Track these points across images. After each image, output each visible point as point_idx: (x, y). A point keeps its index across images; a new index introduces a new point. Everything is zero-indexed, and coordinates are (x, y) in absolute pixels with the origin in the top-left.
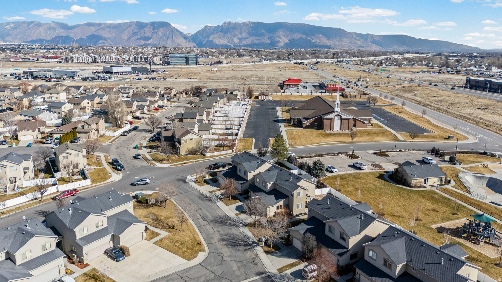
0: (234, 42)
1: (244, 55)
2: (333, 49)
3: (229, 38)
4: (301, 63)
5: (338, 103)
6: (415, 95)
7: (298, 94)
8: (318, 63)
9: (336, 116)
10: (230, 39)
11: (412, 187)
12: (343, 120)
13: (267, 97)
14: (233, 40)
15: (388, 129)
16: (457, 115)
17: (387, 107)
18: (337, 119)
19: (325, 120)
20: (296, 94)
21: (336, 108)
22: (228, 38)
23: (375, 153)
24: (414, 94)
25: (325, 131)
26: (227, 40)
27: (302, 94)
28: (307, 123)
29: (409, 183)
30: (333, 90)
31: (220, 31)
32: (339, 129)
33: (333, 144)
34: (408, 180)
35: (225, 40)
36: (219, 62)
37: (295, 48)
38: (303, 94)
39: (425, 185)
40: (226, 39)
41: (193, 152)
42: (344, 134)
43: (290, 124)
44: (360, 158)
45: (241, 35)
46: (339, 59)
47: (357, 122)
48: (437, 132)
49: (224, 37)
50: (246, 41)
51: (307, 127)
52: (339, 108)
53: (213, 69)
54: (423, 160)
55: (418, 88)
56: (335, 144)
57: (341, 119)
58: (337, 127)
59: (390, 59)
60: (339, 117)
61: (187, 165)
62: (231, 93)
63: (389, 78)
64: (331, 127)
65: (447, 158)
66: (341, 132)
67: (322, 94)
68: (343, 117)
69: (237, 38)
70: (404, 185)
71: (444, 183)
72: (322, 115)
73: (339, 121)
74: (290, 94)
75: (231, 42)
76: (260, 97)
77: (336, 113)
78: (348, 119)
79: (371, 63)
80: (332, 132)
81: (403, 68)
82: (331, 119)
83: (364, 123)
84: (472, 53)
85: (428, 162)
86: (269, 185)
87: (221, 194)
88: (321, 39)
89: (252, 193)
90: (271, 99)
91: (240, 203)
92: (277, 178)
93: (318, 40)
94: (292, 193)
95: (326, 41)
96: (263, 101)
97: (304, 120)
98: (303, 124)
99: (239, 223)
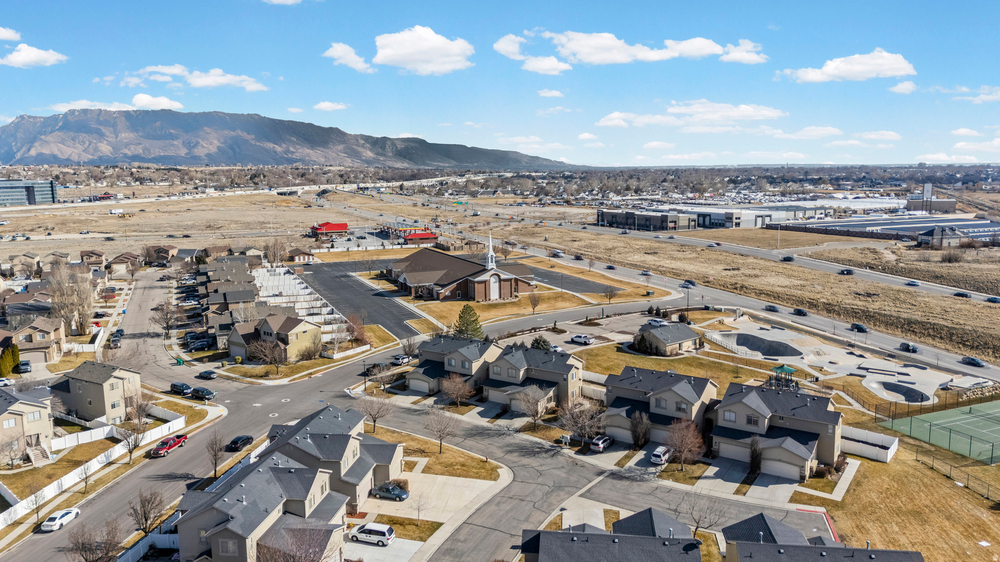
0: (99, 150)
1: (150, 180)
2: (331, 166)
3: (87, 143)
4: (291, 193)
5: (492, 256)
6: (546, 240)
7: (360, 249)
8: (324, 192)
9: (491, 276)
10: (90, 144)
11: (668, 356)
12: (502, 282)
13: (311, 257)
14: (96, 147)
15: (564, 291)
16: (627, 264)
17: (524, 260)
19: (476, 285)
20: (356, 249)
21: (490, 264)
22: (84, 142)
23: (580, 324)
24: (544, 238)
25: (478, 302)
26: (81, 148)
27: (366, 248)
28: (446, 291)
29: (662, 352)
30: (421, 239)
31: (61, 129)
32: (497, 297)
33: (509, 318)
34: (661, 347)
35: (76, 148)
36: (106, 197)
37: (251, 164)
38: (369, 248)
39: (680, 352)
40: (78, 145)
41: (307, 356)
42: (509, 303)
43: (410, 298)
44: (568, 332)
45: (116, 138)
46: (362, 185)
47: (519, 283)
48: (629, 290)
49: (73, 139)
50: (129, 150)
51: (446, 299)
52: (494, 264)
53: (113, 211)
54: (650, 323)
55: (538, 229)
56: (511, 318)
57: (500, 280)
58: (494, 295)
59: (447, 183)
60: (496, 277)
61: (319, 375)
62: (243, 253)
63: (477, 215)
64: (486, 296)
65: (675, 318)
66: (503, 301)
67: (402, 247)
68: (503, 277)
69: (105, 142)
70: (657, 355)
71: (698, 347)
72: (469, 276)
73: (497, 284)
74: (345, 250)
75: (92, 151)
76: (297, 258)
77: (492, 272)
78: (510, 280)
79: (422, 190)
80: (490, 302)
81: (481, 199)
82: (484, 282)
83: (529, 284)
84: (562, 172)
85: (658, 325)
86: (522, 373)
87: (436, 402)
88: (298, 147)
89: (490, 391)
90: (319, 261)
91: (480, 409)
92: (528, 362)
93: (292, 149)
94: (565, 376)
95: (309, 151)
96: (307, 264)
97: (437, 288)
98: (438, 294)
99: (505, 431)
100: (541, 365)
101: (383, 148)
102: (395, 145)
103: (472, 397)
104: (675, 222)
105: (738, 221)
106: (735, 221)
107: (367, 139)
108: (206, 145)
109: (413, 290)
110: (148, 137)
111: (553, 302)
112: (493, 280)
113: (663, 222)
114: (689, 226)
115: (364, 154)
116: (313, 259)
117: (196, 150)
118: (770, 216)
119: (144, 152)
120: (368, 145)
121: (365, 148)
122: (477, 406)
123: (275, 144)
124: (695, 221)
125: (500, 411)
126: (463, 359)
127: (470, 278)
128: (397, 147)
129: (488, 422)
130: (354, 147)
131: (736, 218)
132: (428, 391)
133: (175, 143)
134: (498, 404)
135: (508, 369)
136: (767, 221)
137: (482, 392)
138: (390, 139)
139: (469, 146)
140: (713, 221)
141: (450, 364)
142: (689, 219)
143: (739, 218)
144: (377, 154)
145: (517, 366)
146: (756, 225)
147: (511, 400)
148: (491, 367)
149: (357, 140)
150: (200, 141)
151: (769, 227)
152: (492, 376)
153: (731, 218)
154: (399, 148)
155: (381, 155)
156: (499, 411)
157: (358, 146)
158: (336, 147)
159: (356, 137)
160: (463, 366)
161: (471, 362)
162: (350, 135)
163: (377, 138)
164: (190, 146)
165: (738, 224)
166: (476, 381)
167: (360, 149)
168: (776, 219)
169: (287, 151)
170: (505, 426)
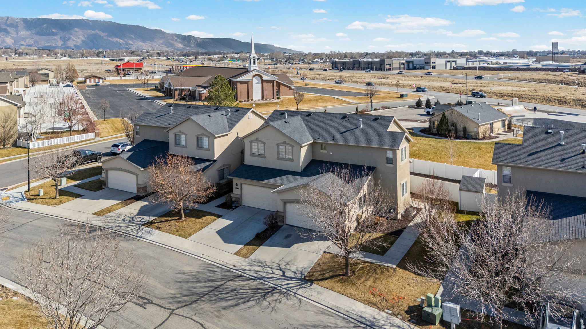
5: (254, 57)
8: (144, 59)
9: (254, 76)
11: (479, 139)
12: (264, 84)
15: (323, 95)
18: (257, 81)
19: (239, 84)
21: (252, 65)
25: (240, 101)
29: (473, 134)
32: (260, 97)
34: (471, 128)
42: (271, 103)
45: (17, 34)
46: (170, 57)
47: (281, 86)
52: (256, 65)
55: (289, 71)
57: (263, 81)
58: (257, 96)
60: (258, 78)
64: (249, 96)
66: (265, 101)
68: (265, 78)
69: (10, 37)
70: (464, 138)
72: (231, 78)
73: (260, 85)
77: (255, 73)
78: (272, 81)
80: (252, 102)
82: (247, 82)
86: (304, 151)
87: (142, 212)
88: (135, 41)
89: (245, 187)
90: (109, 83)
91: (223, 223)
92: (313, 132)
93: (131, 42)
94: (390, 154)
95: (142, 43)
96: (96, 85)
97: (199, 89)
98: (200, 95)
99: (277, 280)
100: (338, 136)
101: (189, 42)
102: (196, 40)
103: (210, 199)
104: (390, 65)
105: (434, 64)
106: (432, 64)
107: (179, 36)
108: (75, 39)
109: (177, 93)
110: (38, 34)
111: (314, 103)
112: (255, 80)
113: (381, 65)
114: (400, 68)
115: (177, 46)
116: (103, 82)
117: (68, 42)
118: (455, 62)
119: (34, 43)
120: (178, 40)
121: (178, 42)
122: (219, 216)
123: (120, 39)
124: (404, 64)
125: (264, 227)
126: (199, 132)
127: (233, 79)
128: (197, 41)
129: (237, 253)
130: (171, 41)
131: (433, 63)
132: (135, 191)
133: (55, 37)
134: (259, 211)
135: (278, 145)
136: (454, 64)
137: (230, 190)
138: (193, 37)
139: (243, 41)
140: (415, 66)
141: (178, 143)
142: (400, 63)
143: (435, 63)
144: (185, 45)
145: (296, 137)
146: (446, 68)
147: (285, 203)
148: (247, 142)
149: (173, 37)
150: (72, 36)
151: (456, 68)
152: (248, 160)
153: (429, 63)
154: (199, 42)
155: (188, 46)
156: (260, 227)
157: (173, 40)
158: (159, 41)
159: (172, 35)
160: (199, 146)
161: (212, 137)
162: (169, 34)
163: (185, 36)
164: (65, 39)
165: (434, 67)
166: (221, 172)
167: (174, 42)
168: (459, 64)
169: (127, 44)
170: (275, 265)
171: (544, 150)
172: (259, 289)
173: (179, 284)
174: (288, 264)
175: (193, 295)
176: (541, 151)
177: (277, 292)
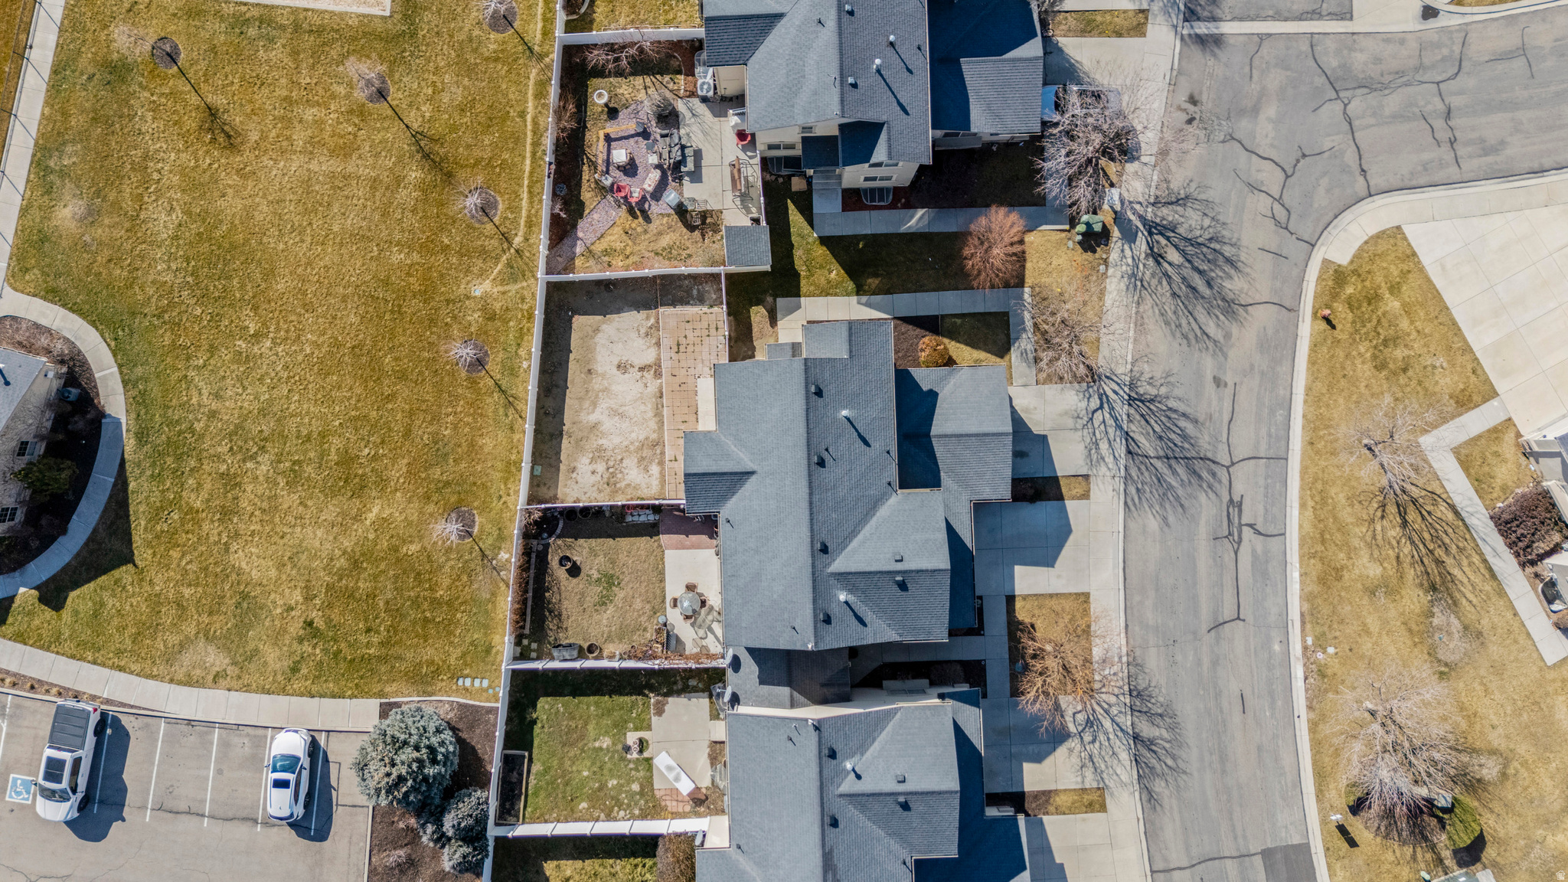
99: (1113, 408)
129: (1085, 496)
170: (1085, 431)
171: (893, 93)
172: (1142, 416)
173: (1186, 503)
174: (1078, 417)
175: (1195, 472)
176: (896, 97)
177: (1137, 393)
